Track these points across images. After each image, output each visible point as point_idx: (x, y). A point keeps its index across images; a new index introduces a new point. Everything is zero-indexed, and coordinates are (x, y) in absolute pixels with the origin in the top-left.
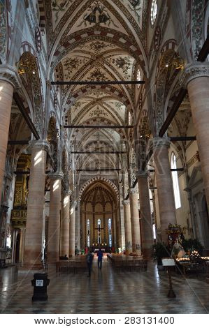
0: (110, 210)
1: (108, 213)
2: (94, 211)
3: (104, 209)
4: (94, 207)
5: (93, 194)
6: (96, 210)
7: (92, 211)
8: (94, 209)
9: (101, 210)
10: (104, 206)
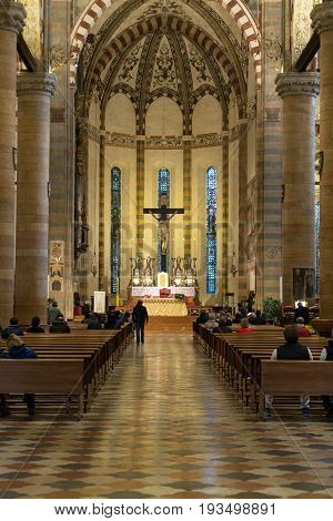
0: (217, 129)
1: (207, 140)
2: (141, 131)
3: (187, 122)
4: (140, 112)
5: (138, 52)
6: (152, 128)
7: (131, 129)
8: (140, 122)
9: (175, 129)
10: (188, 113)
